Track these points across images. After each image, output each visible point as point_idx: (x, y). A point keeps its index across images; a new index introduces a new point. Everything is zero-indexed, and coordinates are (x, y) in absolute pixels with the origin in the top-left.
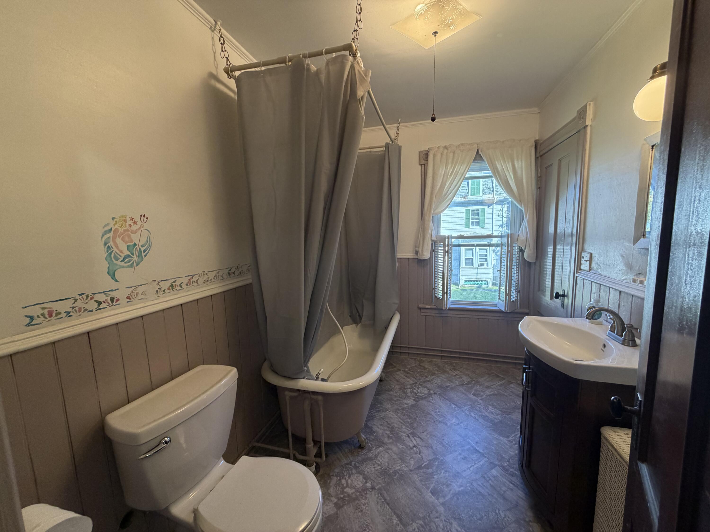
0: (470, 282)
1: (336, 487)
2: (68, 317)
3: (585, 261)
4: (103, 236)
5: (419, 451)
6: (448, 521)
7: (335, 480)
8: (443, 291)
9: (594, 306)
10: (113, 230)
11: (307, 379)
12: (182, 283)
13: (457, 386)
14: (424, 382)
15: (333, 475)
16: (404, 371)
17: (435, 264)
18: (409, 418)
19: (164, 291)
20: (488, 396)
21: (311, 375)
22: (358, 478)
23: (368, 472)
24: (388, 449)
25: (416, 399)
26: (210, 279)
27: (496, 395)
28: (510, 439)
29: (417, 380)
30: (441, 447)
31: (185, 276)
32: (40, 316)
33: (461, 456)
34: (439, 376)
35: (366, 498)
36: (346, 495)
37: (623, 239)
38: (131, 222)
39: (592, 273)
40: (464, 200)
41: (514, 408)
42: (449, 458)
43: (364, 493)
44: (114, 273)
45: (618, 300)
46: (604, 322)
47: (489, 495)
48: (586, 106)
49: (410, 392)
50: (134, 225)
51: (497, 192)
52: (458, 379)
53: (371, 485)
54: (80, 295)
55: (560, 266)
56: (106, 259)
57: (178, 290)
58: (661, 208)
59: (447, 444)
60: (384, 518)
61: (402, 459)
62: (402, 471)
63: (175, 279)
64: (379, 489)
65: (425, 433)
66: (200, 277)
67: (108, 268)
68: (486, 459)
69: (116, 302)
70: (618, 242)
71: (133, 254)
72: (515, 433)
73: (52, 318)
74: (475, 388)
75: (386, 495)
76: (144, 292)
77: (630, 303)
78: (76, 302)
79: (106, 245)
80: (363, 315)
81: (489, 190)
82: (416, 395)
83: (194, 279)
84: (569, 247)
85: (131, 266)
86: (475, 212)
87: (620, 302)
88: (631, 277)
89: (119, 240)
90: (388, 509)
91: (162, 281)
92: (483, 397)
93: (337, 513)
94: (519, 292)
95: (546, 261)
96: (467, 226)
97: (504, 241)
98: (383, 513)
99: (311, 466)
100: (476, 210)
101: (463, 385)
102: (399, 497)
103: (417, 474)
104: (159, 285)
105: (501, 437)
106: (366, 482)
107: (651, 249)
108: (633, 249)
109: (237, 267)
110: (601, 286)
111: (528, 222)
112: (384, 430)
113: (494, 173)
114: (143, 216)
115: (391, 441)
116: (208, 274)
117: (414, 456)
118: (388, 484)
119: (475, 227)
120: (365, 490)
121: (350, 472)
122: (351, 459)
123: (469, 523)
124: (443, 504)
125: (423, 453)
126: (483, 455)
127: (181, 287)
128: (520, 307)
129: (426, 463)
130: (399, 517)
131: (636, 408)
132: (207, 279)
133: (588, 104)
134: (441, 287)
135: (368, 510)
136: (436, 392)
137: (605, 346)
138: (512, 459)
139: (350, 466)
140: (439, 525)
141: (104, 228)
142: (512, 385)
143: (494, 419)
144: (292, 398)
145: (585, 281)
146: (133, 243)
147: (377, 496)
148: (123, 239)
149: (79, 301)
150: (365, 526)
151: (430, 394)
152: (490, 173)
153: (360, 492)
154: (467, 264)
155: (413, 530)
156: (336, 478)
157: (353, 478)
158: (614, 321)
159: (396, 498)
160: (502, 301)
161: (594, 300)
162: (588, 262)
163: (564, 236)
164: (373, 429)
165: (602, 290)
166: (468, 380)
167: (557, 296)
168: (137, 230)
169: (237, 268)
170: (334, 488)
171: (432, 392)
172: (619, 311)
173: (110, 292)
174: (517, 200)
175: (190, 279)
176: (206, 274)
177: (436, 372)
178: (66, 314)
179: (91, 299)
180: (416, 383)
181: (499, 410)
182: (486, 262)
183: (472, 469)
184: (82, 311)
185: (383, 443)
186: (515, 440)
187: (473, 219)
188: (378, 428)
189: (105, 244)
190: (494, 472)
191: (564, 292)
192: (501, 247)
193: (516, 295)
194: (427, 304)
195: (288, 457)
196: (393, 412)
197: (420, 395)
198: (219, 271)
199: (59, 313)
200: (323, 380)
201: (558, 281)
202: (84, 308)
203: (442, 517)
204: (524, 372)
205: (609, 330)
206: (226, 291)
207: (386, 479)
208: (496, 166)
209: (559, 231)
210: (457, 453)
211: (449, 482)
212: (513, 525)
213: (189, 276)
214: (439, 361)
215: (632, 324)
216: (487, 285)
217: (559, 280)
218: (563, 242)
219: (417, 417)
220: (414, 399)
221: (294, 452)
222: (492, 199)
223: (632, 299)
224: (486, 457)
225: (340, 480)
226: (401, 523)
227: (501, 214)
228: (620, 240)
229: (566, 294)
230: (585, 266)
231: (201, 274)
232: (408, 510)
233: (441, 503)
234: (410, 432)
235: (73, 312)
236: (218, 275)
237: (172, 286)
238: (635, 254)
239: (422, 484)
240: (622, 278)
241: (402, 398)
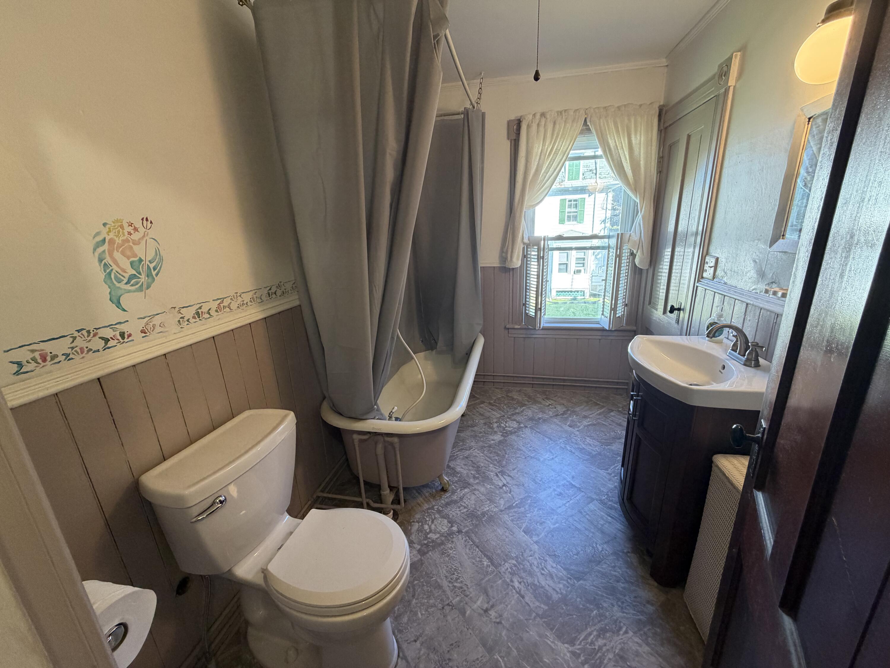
0: (563, 293)
1: (418, 534)
2: (68, 360)
3: (709, 267)
4: (95, 250)
5: (509, 491)
6: (542, 558)
7: (416, 526)
8: (536, 307)
9: (716, 321)
10: (107, 241)
11: (377, 419)
12: (210, 309)
13: (551, 417)
14: (513, 415)
15: (413, 522)
16: (489, 403)
17: (527, 273)
18: (497, 456)
19: (188, 320)
20: (585, 426)
21: (382, 414)
22: (443, 522)
23: (453, 516)
24: (475, 490)
25: (504, 434)
26: (245, 302)
27: (594, 425)
28: (609, 471)
29: (505, 412)
30: (534, 484)
31: (213, 300)
32: (31, 361)
33: (556, 493)
34: (530, 407)
35: (452, 542)
36: (430, 540)
37: (759, 240)
38: (130, 229)
39: (717, 281)
40: (559, 186)
41: (614, 438)
42: (542, 495)
43: (450, 537)
44: (120, 300)
45: (743, 313)
46: (725, 341)
47: (586, 529)
48: (730, 59)
49: (497, 427)
50: (134, 232)
51: (601, 176)
52: (551, 410)
53: (458, 529)
54: (78, 331)
55: (677, 273)
56: (105, 283)
57: (206, 319)
58: (820, 205)
59: (540, 481)
60: (474, 561)
61: (491, 501)
62: (491, 512)
63: (200, 305)
64: (467, 532)
65: (515, 471)
66: (233, 300)
67: (110, 293)
68: (583, 494)
69: (128, 338)
70: (751, 243)
71: (140, 274)
72: (614, 464)
73: (47, 363)
74: (570, 419)
75: (474, 538)
76: (162, 323)
77: (757, 317)
78: (75, 341)
79: (101, 262)
80: (438, 340)
81: (591, 172)
82: (504, 430)
83: (226, 303)
84: (691, 250)
85: (140, 289)
86: (572, 202)
87: (745, 316)
88: (762, 286)
89: (117, 255)
90: (478, 551)
91: (183, 308)
92: (580, 428)
93: (421, 560)
94: (626, 305)
95: (661, 267)
96: (562, 221)
97: (613, 242)
98: (472, 556)
99: (388, 514)
100: (575, 201)
101: (557, 415)
102: (489, 538)
103: (508, 514)
104: (180, 313)
105: (599, 470)
106: (452, 526)
107: (798, 256)
108: (769, 253)
109: (279, 284)
110: (726, 297)
111: (643, 217)
112: (469, 470)
113: (604, 151)
114: (145, 219)
115: (477, 481)
116: (242, 296)
117: (504, 495)
118: (476, 526)
119: (571, 223)
120: (450, 534)
121: (433, 516)
122: (434, 504)
123: (564, 559)
124: (536, 542)
125: (513, 491)
126: (579, 489)
127: (210, 315)
128: (627, 324)
129: (517, 502)
130: (490, 559)
131: (758, 435)
132: (242, 303)
133: (734, 55)
134: (534, 302)
135: (455, 554)
136: (527, 425)
137: (724, 367)
138: (611, 492)
139: (432, 511)
140: (533, 563)
141: (94, 237)
142: (612, 414)
143: (592, 451)
144: (361, 441)
145: (707, 291)
146: (138, 258)
147: (464, 539)
148: (123, 253)
149: (78, 338)
150: (452, 570)
151: (520, 428)
152: (600, 152)
153: (446, 537)
154: (560, 270)
155: (505, 570)
156: (417, 524)
157: (436, 523)
158: (737, 339)
159: (485, 540)
160: (606, 317)
161: (717, 315)
162: (713, 269)
163: (686, 234)
164: (456, 470)
165: (725, 303)
166: (564, 410)
167: (672, 309)
168: (140, 239)
169: (279, 286)
170: (416, 534)
171: (522, 425)
172: (743, 326)
173: (118, 325)
174: (631, 189)
175: (220, 304)
176: (240, 296)
177: (527, 403)
178: (64, 357)
179: (95, 335)
180: (504, 416)
181: (598, 442)
182: (583, 268)
183: (567, 505)
184: (86, 352)
185: (469, 484)
186: (614, 472)
187: (570, 212)
188: (462, 468)
189: (100, 260)
190: (592, 506)
191: (680, 305)
192: (608, 250)
193: (623, 310)
194: (516, 324)
195: (359, 505)
196: (478, 450)
197: (509, 429)
198: (256, 291)
199: (55, 357)
200: (397, 419)
201: (674, 292)
202: (87, 348)
203: (537, 556)
204: (632, 399)
205: (731, 349)
206: (268, 317)
207: (474, 522)
208: (608, 143)
209: (680, 229)
210: (551, 490)
211: (543, 520)
212: (611, 557)
213: (218, 299)
214: (529, 390)
215: (757, 341)
216: (584, 296)
217: (675, 290)
218: (684, 244)
219: (506, 453)
220: (501, 434)
221: (368, 500)
222: (593, 184)
223: (760, 312)
224: (583, 491)
225: (422, 525)
226: (493, 564)
227: (605, 206)
228: (754, 241)
229: (682, 307)
230: (708, 273)
231: (234, 296)
232: (499, 551)
233: (535, 541)
234: (499, 470)
235: (73, 354)
236: (255, 296)
237: (198, 313)
238: (769, 259)
239: (514, 524)
240: (751, 287)
241: (488, 434)
